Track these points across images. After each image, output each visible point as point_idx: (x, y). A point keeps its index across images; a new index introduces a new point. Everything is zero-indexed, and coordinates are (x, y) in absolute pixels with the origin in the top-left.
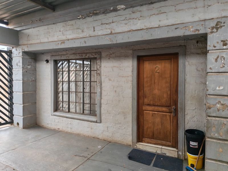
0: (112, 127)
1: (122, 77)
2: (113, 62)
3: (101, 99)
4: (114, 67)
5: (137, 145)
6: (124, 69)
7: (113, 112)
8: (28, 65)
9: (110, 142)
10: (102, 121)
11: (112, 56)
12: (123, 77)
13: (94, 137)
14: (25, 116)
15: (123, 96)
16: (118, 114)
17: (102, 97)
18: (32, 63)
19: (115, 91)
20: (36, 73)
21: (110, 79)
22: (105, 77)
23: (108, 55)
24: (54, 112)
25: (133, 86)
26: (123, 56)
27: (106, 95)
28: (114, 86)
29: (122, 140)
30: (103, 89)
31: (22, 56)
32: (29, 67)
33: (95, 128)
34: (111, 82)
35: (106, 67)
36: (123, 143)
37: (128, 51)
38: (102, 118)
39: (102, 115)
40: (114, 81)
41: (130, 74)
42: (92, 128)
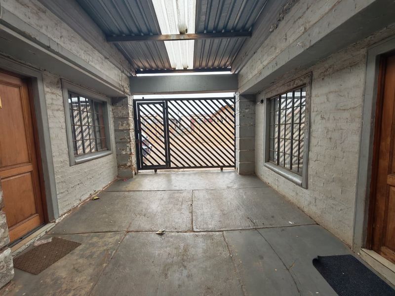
0: (321, 200)
1: (342, 110)
2: (329, 83)
3: (309, 151)
4: (330, 93)
5: (361, 252)
6: (348, 93)
7: (325, 175)
8: (246, 109)
9: (317, 224)
10: (309, 186)
11: (328, 73)
12: (344, 110)
13: (298, 208)
14: (242, 163)
15: (342, 148)
16: (332, 182)
17: (310, 148)
18: (251, 106)
19: (330, 138)
20: (255, 116)
21: (323, 116)
22: (316, 113)
23: (322, 72)
24: (265, 162)
25: (362, 128)
26: (347, 67)
27: (316, 146)
28: (328, 129)
29: (336, 230)
30: (313, 135)
31: (240, 99)
32: (247, 111)
33: (300, 195)
34: (324, 121)
35: (318, 96)
36: (338, 237)
37: (358, 53)
38: (309, 183)
39: (309, 178)
40: (329, 119)
41: (359, 101)
42: (297, 194)
